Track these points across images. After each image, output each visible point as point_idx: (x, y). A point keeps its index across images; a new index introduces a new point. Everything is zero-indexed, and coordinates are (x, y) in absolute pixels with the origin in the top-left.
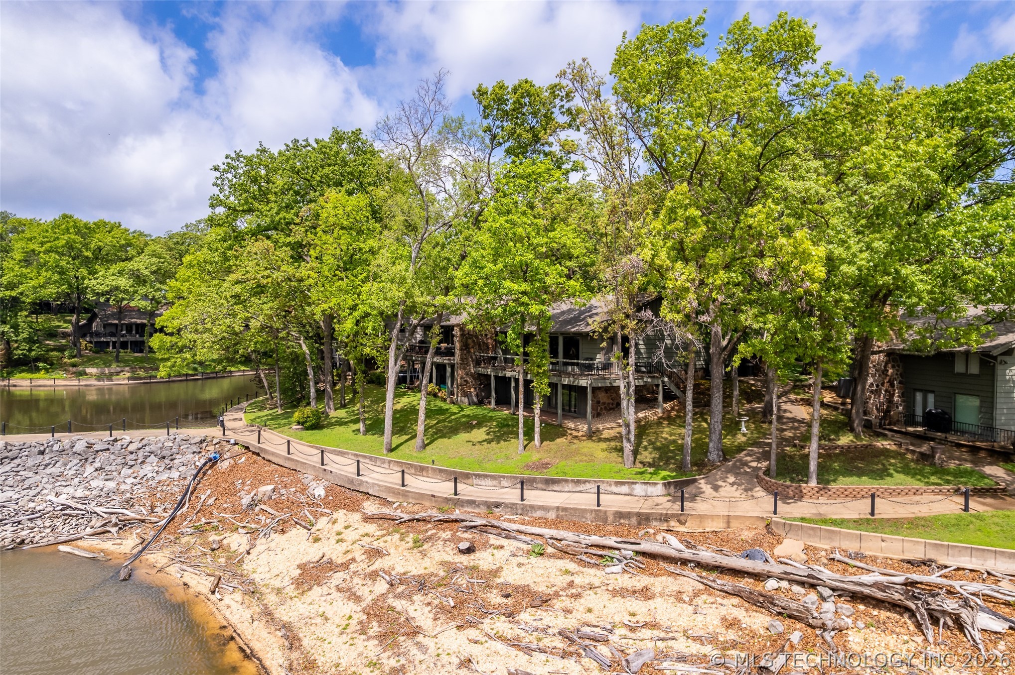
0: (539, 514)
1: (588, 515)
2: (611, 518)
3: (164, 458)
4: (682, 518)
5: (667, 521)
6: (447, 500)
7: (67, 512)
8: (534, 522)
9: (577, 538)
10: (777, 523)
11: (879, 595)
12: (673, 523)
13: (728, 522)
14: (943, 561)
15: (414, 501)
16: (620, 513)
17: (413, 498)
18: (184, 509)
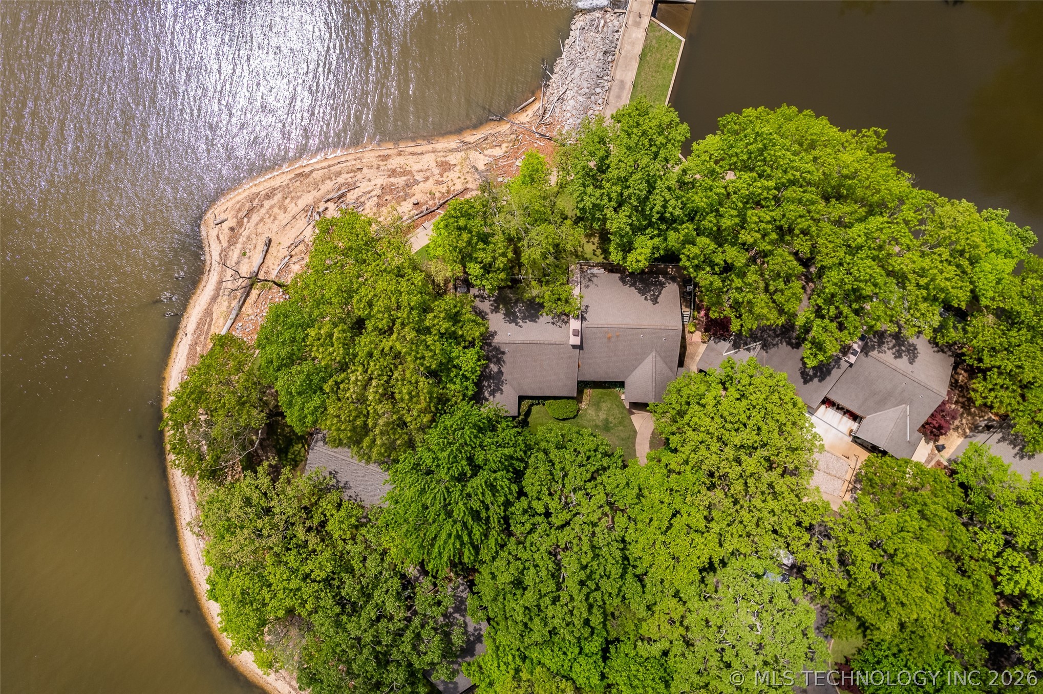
18: (537, 136)
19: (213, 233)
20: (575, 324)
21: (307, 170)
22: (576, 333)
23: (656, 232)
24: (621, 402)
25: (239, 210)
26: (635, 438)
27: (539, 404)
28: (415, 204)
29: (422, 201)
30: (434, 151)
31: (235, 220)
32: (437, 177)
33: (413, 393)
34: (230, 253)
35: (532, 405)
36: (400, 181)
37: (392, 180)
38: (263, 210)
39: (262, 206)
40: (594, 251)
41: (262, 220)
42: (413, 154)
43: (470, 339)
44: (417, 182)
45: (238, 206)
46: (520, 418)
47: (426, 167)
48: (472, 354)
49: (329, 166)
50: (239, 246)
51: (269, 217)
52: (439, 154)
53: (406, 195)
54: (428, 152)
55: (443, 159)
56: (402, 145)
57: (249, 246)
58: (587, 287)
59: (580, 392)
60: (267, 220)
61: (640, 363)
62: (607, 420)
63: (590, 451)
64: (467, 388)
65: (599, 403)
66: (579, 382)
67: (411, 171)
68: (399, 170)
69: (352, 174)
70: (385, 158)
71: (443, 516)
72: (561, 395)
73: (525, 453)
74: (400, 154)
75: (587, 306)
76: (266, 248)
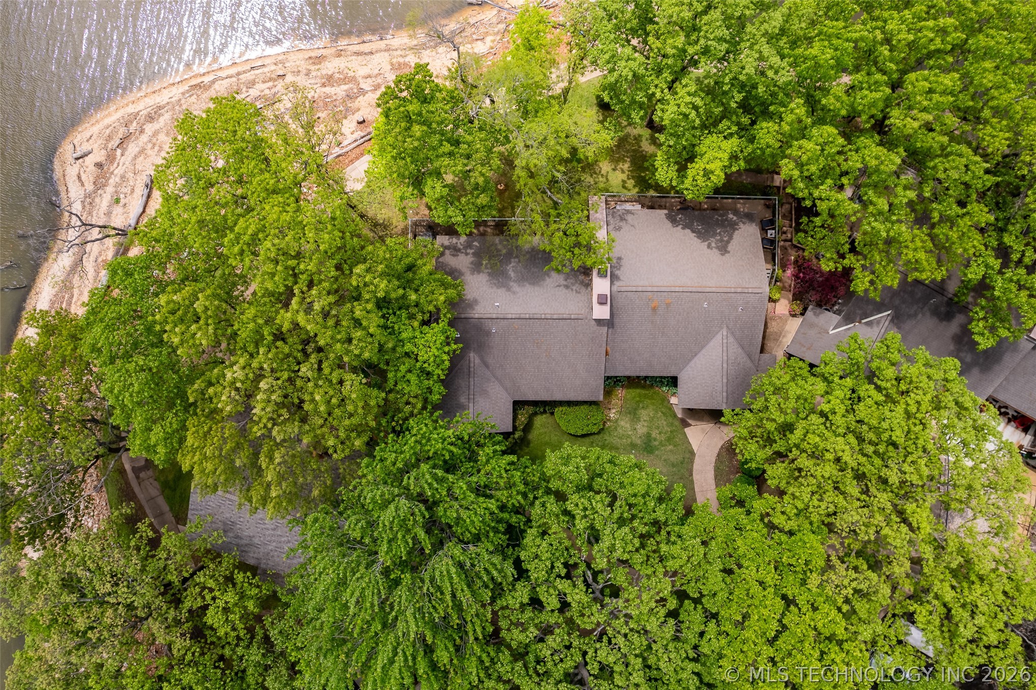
19: (72, 171)
20: (601, 286)
21: (207, 79)
22: (602, 300)
23: (735, 128)
24: (670, 407)
25: (110, 138)
26: (692, 462)
27: (545, 412)
28: (360, 123)
29: (369, 118)
31: (103, 152)
33: (334, 401)
34: (97, 200)
35: (535, 414)
36: (339, 91)
37: (328, 90)
38: (144, 138)
39: (142, 131)
40: (624, 182)
41: (142, 151)
42: (358, 54)
43: (431, 308)
44: (362, 92)
45: (108, 132)
46: (516, 436)
47: (376, 71)
48: (435, 333)
49: (238, 74)
50: (110, 189)
51: (153, 148)
53: (347, 110)
54: (379, 51)
56: (343, 42)
57: (124, 190)
58: (619, 229)
59: (608, 393)
60: (149, 152)
61: (703, 347)
62: (648, 435)
63: (635, 495)
64: (430, 390)
65: (636, 409)
66: (608, 378)
67: (354, 77)
68: (337, 75)
70: (319, 60)
71: (377, 626)
72: (580, 399)
73: (525, 495)
74: (339, 54)
75: (620, 259)
76: (146, 192)
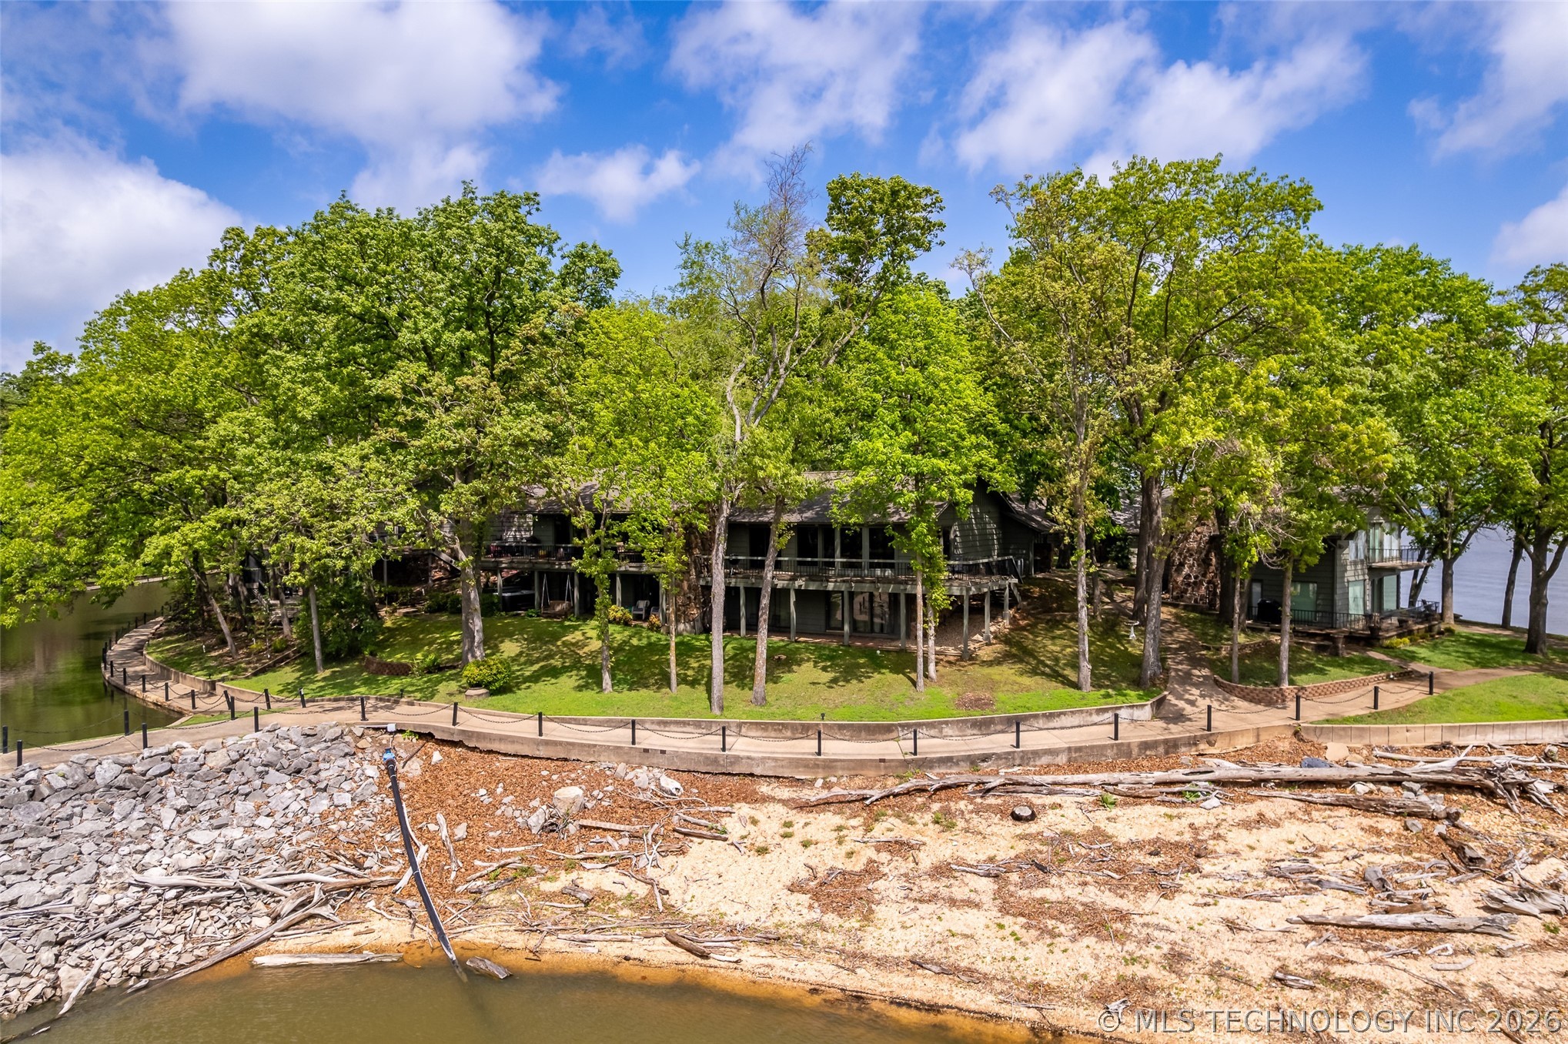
0: (1045, 760)
1: (1109, 752)
2: (1135, 751)
3: (299, 771)
4: (1212, 739)
5: (1195, 744)
6: (906, 763)
7: (190, 897)
8: (1046, 769)
9: (1138, 779)
10: (1307, 729)
11: (1460, 779)
12: (1203, 747)
13: (1258, 736)
14: (1457, 741)
15: (846, 773)
16: (1146, 743)
17: (843, 769)
18: (422, 854)
30: (855, 958)
32: (894, 867)
36: (1069, 890)
37: (1109, 903)
42: (972, 977)
47: (926, 911)
52: (839, 940)
54: (881, 963)
55: (831, 919)
67: (1004, 910)
68: (1065, 930)
69: (1338, 971)
74: (1039, 991)
